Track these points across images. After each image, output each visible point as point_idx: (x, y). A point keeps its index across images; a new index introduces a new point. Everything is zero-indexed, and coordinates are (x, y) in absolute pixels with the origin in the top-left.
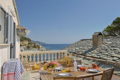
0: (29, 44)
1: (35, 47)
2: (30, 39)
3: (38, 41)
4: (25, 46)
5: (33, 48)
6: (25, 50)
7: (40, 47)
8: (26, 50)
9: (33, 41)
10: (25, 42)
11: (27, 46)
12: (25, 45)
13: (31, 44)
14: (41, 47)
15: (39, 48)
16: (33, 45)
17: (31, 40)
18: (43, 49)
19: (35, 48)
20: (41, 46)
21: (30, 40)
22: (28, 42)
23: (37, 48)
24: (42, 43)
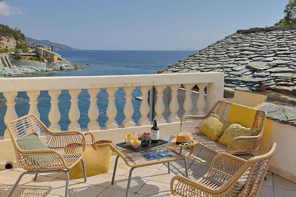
0: (18, 47)
1: (37, 57)
2: (22, 32)
3: (48, 41)
4: (6, 55)
5: (31, 59)
6: (5, 66)
7: (56, 58)
8: (10, 66)
9: (30, 39)
10: (5, 42)
11: (13, 53)
12: (6, 51)
13: (24, 48)
14: (59, 59)
15: (50, 60)
16: (33, 52)
17: (26, 36)
18: (63, 65)
19: (39, 60)
20: (57, 56)
21: (23, 35)
22: (15, 41)
23: (46, 61)
24: (60, 46)
